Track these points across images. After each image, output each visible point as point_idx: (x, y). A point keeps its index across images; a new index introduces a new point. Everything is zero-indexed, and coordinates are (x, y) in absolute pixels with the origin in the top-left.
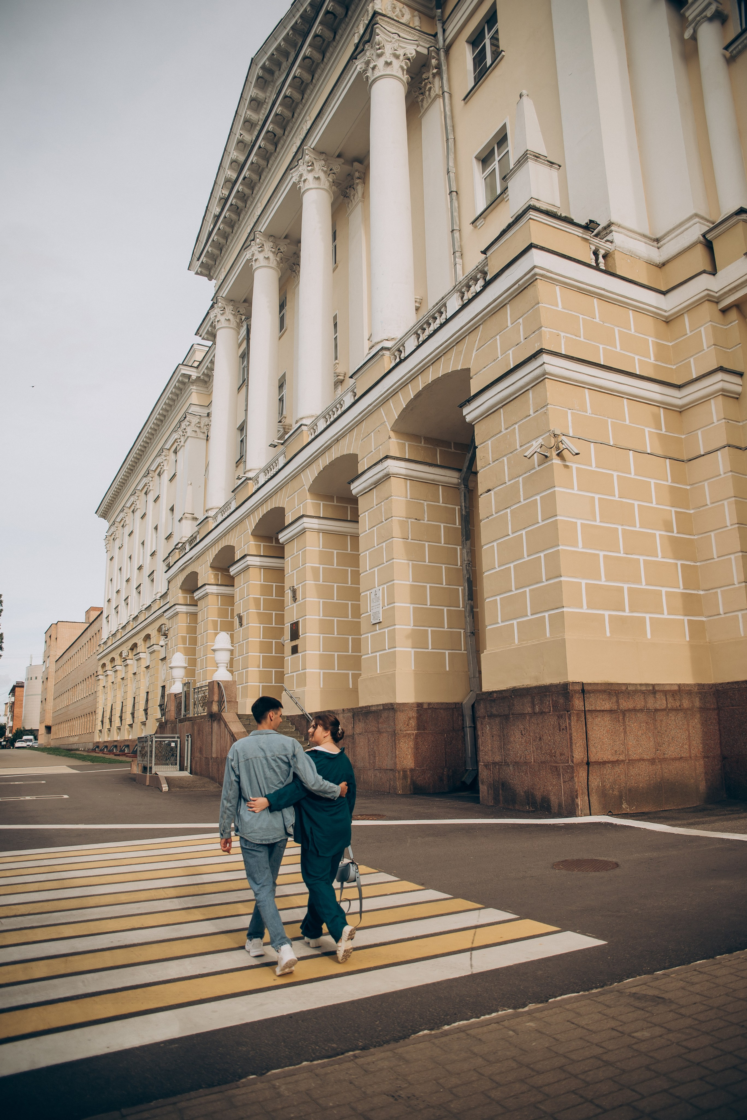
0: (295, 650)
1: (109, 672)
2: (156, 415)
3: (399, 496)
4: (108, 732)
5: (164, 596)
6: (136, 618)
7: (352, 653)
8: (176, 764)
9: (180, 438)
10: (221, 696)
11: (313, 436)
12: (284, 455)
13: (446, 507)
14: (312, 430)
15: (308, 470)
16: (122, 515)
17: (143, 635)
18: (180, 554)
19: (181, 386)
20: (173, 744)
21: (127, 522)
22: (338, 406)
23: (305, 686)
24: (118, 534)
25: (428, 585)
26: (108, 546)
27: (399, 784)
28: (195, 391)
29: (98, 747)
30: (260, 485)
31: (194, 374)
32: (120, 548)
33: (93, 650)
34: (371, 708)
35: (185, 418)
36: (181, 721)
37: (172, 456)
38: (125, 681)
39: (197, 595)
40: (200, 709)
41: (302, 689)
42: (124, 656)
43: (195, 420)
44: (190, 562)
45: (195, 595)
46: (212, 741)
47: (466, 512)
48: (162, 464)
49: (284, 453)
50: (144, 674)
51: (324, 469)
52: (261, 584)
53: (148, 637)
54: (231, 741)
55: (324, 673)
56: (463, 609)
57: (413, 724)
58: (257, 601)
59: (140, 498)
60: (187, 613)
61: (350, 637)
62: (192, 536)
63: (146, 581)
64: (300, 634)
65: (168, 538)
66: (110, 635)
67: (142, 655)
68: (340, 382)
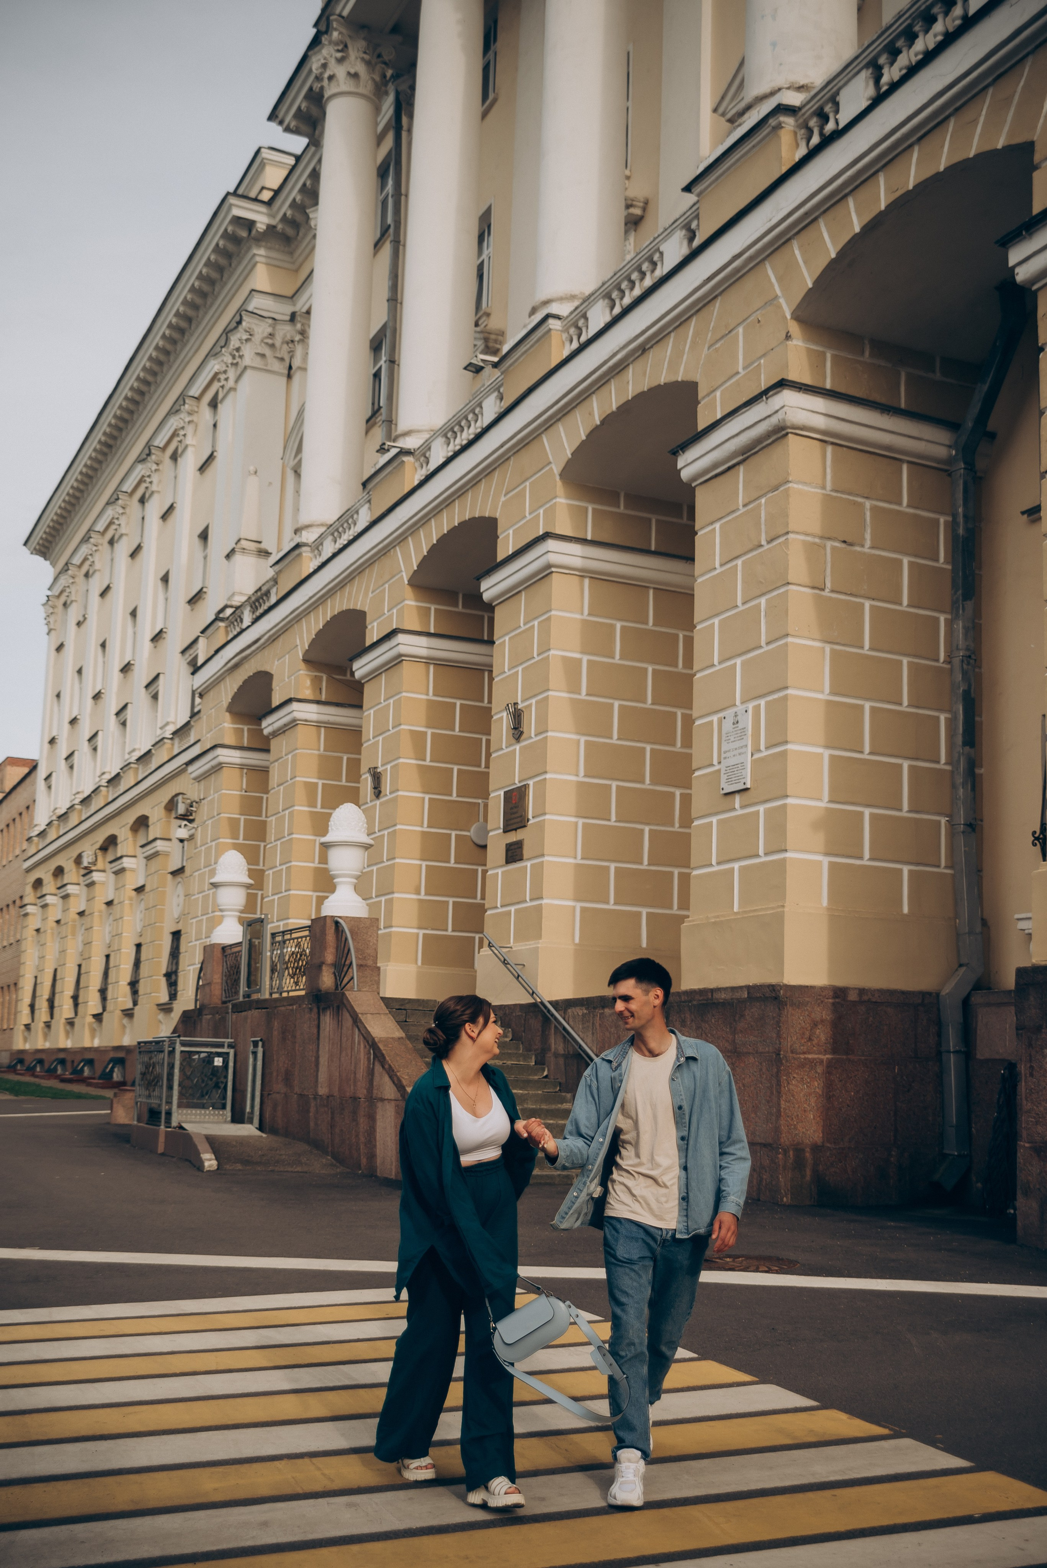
0: (514, 853)
1: (49, 899)
2: (170, 317)
3: (805, 483)
4: (46, 1030)
5: (182, 731)
6: (114, 780)
7: (649, 864)
8: (224, 1107)
9: (225, 372)
10: (343, 951)
11: (575, 345)
12: (496, 394)
13: (916, 516)
14: (572, 331)
15: (561, 427)
16: (84, 550)
17: (131, 817)
18: (227, 633)
19: (231, 247)
20: (218, 1062)
21: (97, 566)
22: (645, 267)
23: (539, 937)
24: (76, 593)
25: (867, 705)
26: (52, 619)
27: (784, 1180)
28: (263, 260)
29: (21, 1061)
30: (432, 466)
31: (262, 219)
32: (79, 624)
33: (14, 849)
34: (716, 996)
35: (239, 323)
36: (239, 1008)
37: (206, 413)
38: (86, 920)
39: (269, 724)
40: (288, 983)
41: (531, 944)
42: (85, 864)
43: (261, 329)
44: (253, 648)
45: (264, 724)
46: (317, 1058)
47: (967, 529)
48: (182, 433)
49: (498, 389)
50: (131, 905)
51: (603, 422)
52: (428, 700)
53: (142, 822)
54: (369, 1059)
55: (584, 910)
56: (948, 768)
57: (823, 1038)
58: (418, 738)
59: (127, 511)
60: (242, 767)
61: (647, 829)
62: (260, 589)
63: (141, 698)
64: (530, 817)
65: (195, 600)
66: (54, 818)
67: (127, 862)
68: (633, 223)
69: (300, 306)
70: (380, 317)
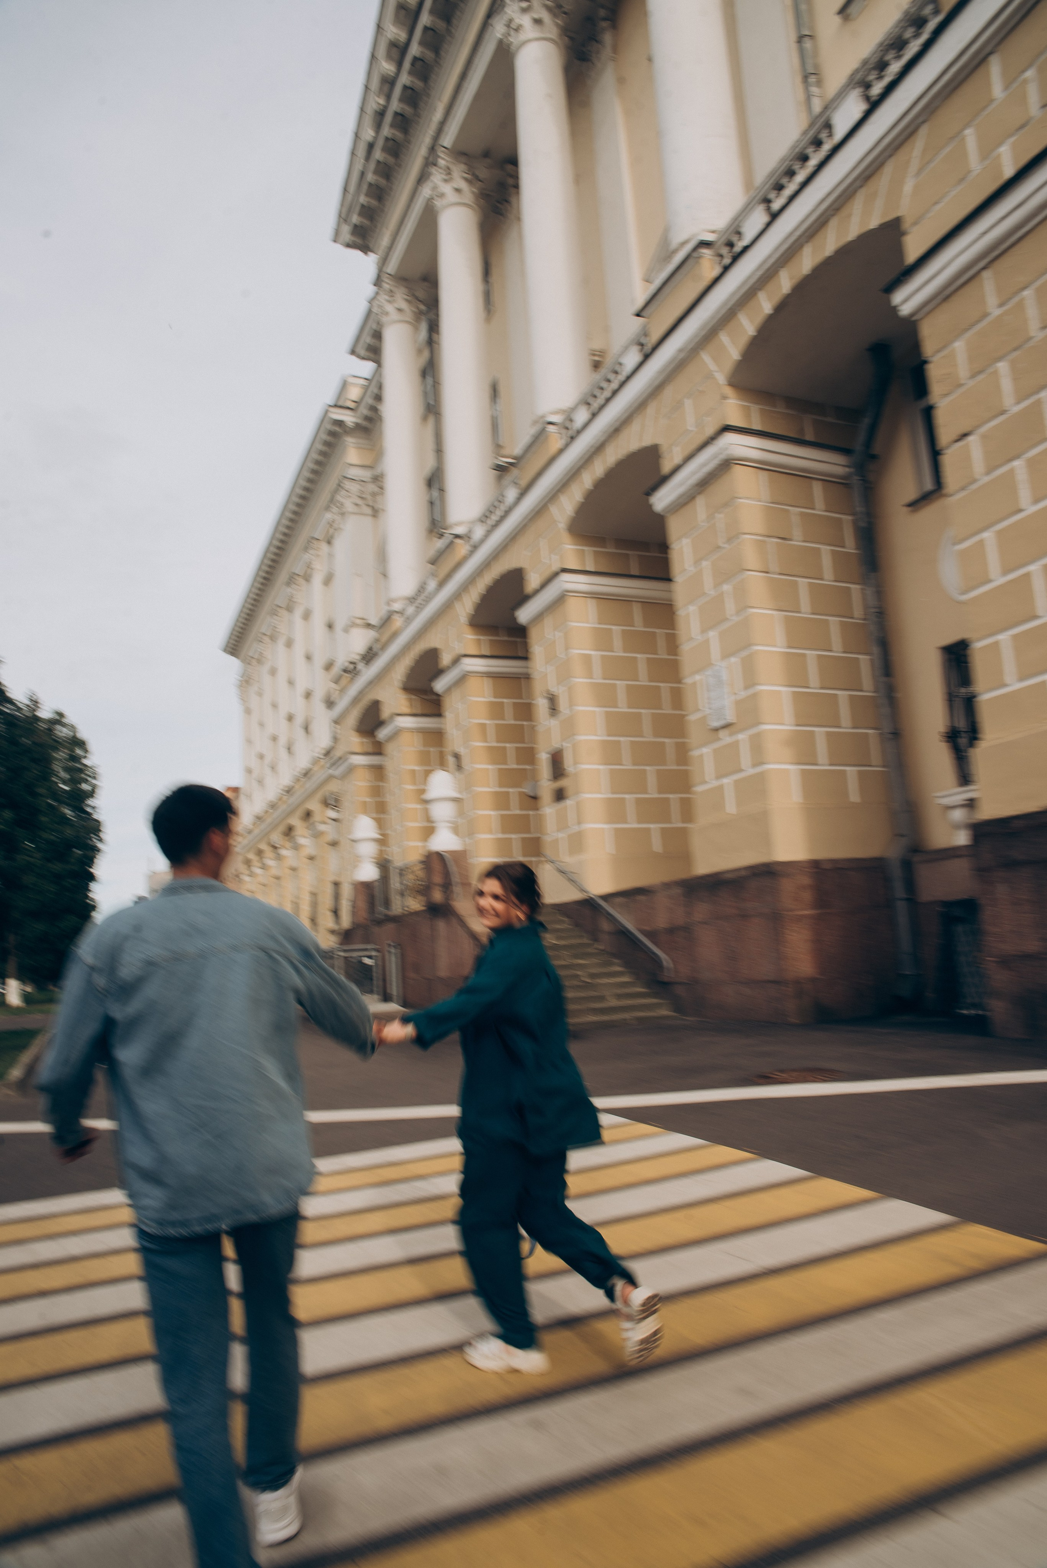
0: (560, 795)
3: (748, 499)
5: (329, 753)
6: (290, 791)
8: (373, 992)
9: (335, 519)
10: (447, 874)
11: (566, 439)
12: (515, 485)
13: (827, 517)
14: (564, 430)
15: (563, 498)
16: (257, 647)
17: (301, 812)
19: (333, 440)
20: (367, 962)
21: (266, 656)
23: (584, 851)
24: (256, 675)
25: (810, 653)
26: (242, 695)
27: (790, 1006)
28: (352, 445)
30: (475, 542)
31: (349, 419)
32: (259, 694)
35: (341, 486)
36: (379, 923)
37: (325, 548)
39: (382, 734)
40: (411, 902)
41: (579, 857)
43: (355, 488)
44: (367, 686)
45: (378, 734)
48: (311, 563)
49: (515, 481)
50: (307, 868)
52: (487, 701)
53: (308, 815)
55: (614, 830)
56: (873, 694)
57: (808, 898)
58: (484, 728)
59: (281, 617)
60: (366, 766)
62: (367, 647)
63: (300, 735)
64: (568, 769)
65: (328, 666)
67: (301, 841)
68: (596, 365)
69: (378, 471)
70: (430, 463)
